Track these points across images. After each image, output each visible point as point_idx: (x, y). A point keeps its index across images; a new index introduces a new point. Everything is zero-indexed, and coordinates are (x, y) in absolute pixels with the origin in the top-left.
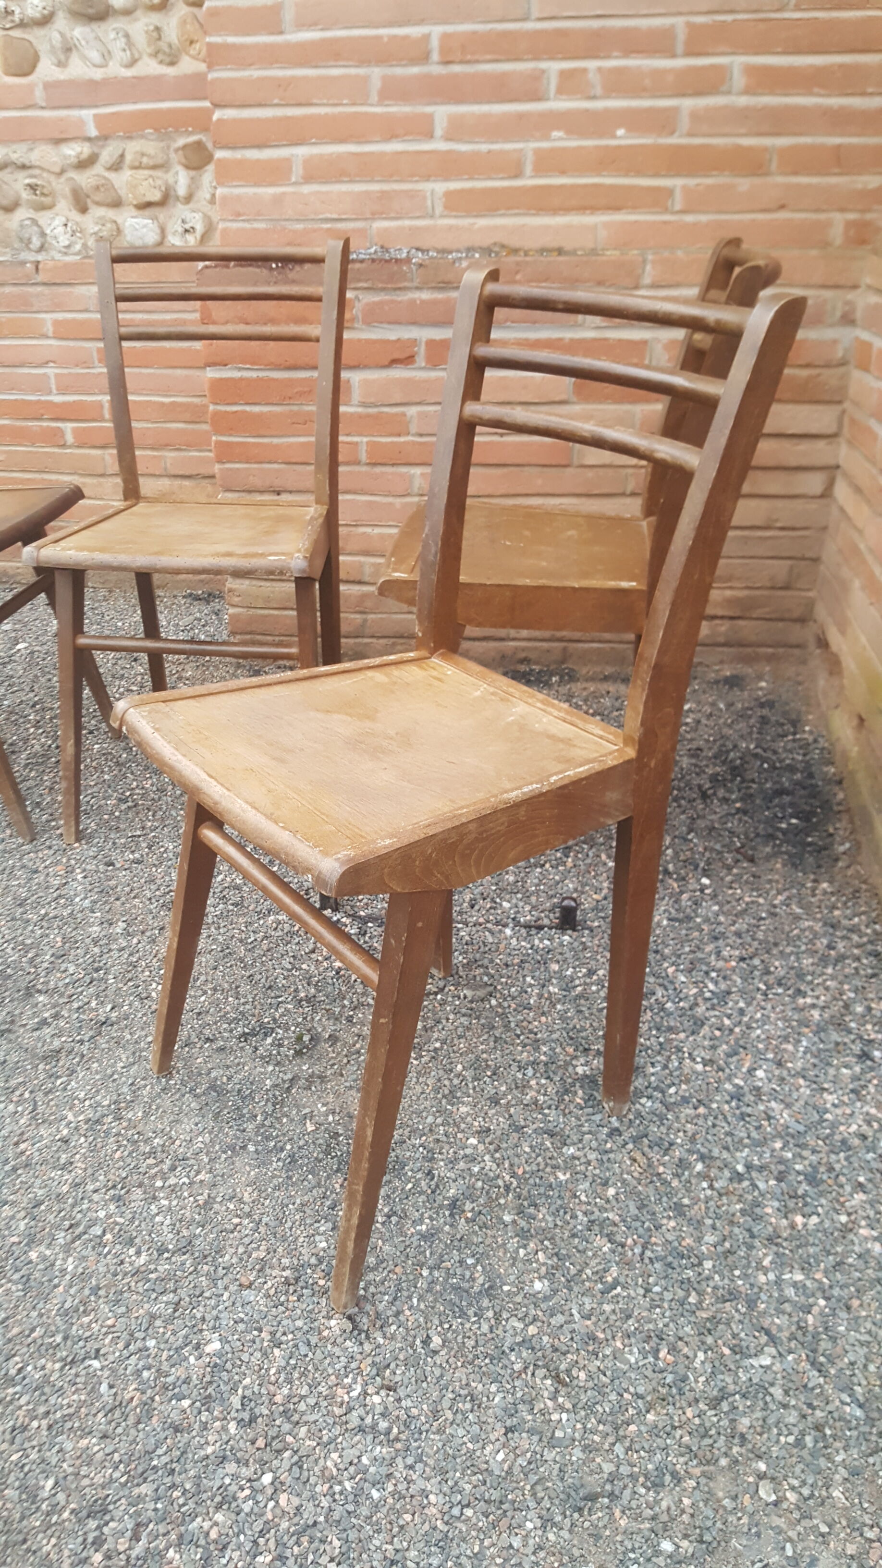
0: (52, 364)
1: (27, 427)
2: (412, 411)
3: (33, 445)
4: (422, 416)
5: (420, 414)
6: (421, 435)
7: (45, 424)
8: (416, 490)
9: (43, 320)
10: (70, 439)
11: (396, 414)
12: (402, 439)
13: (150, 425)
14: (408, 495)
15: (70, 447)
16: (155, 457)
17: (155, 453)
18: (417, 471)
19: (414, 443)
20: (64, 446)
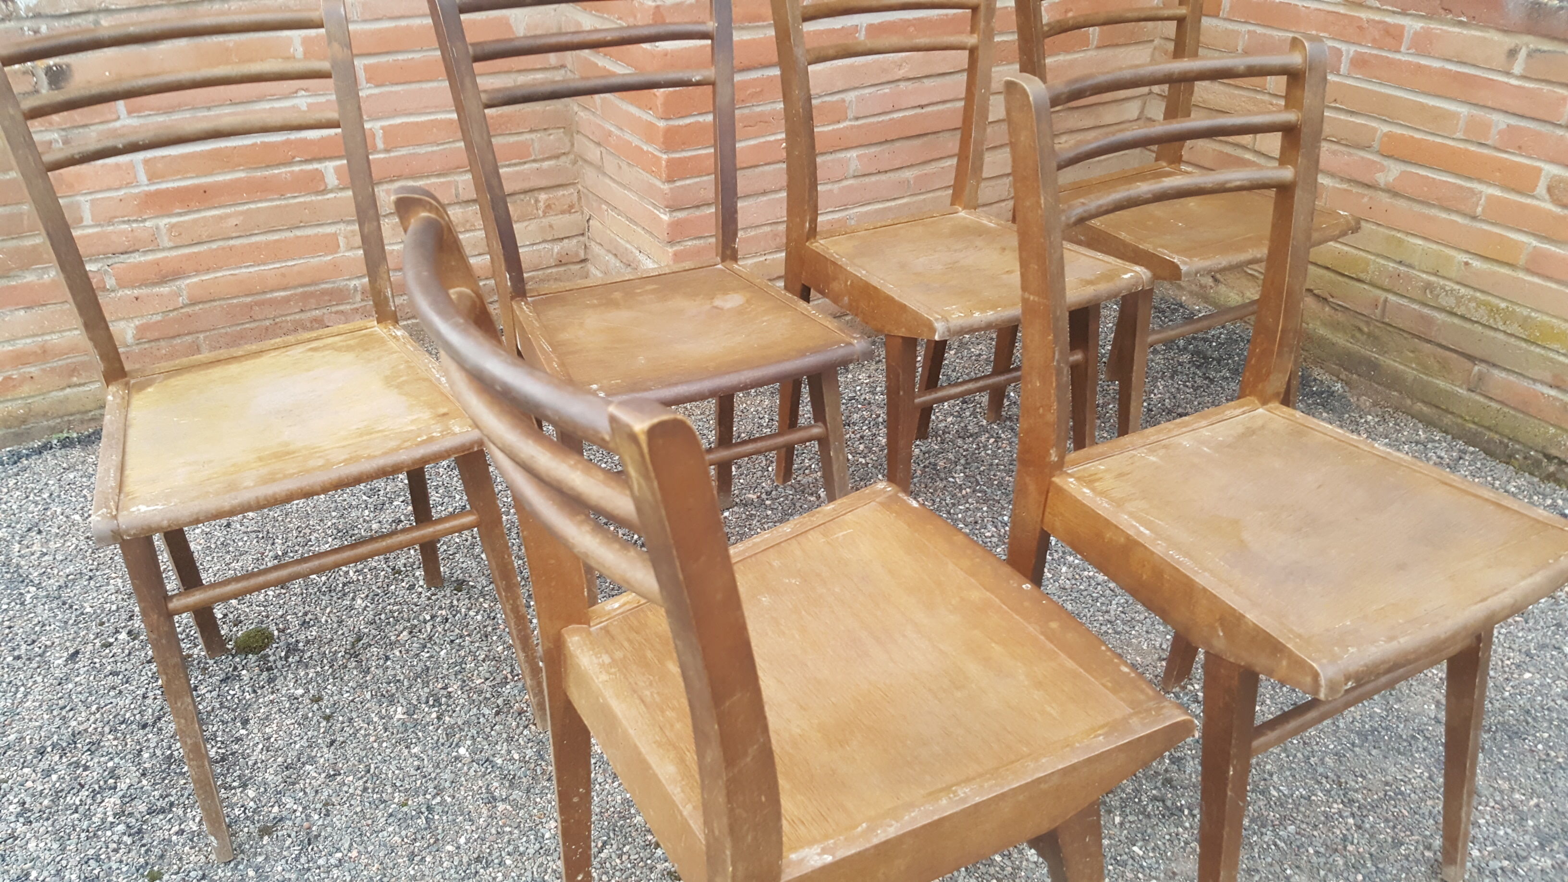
0: (303, 93)
1: (274, 175)
2: (851, 96)
3: (282, 196)
4: (861, 99)
5: (857, 97)
6: (857, 119)
7: (296, 168)
8: (851, 172)
9: (290, 39)
10: (332, 180)
11: (837, 101)
12: (841, 126)
13: (435, 148)
14: (846, 178)
15: (331, 191)
16: (443, 183)
17: (442, 180)
18: (853, 154)
19: (852, 127)
20: (325, 191)
